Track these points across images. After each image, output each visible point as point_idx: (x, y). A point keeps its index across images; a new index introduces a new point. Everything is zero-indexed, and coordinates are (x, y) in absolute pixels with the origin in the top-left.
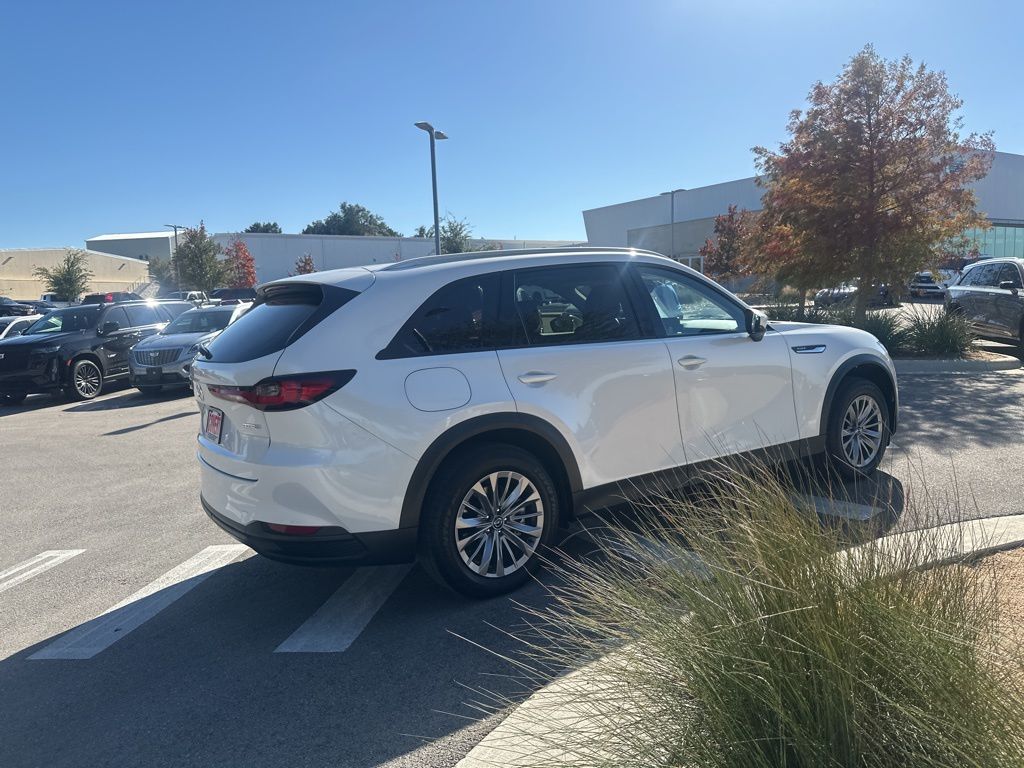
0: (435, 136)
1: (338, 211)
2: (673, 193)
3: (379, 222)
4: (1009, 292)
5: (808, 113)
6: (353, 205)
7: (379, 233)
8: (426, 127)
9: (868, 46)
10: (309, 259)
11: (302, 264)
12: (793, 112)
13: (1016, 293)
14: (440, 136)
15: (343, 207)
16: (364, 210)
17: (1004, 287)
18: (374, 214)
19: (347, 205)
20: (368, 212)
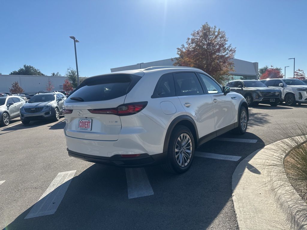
0: (75, 41)
1: (23, 67)
2: (140, 64)
3: (38, 71)
4: (240, 88)
5: (191, 39)
6: (29, 65)
7: (38, 75)
8: (73, 38)
9: (207, 23)
10: (17, 83)
11: (14, 85)
12: (188, 38)
13: (242, 89)
14: (78, 41)
15: (25, 66)
16: (32, 67)
17: (239, 87)
18: (36, 69)
19: (26, 66)
20: (34, 68)
